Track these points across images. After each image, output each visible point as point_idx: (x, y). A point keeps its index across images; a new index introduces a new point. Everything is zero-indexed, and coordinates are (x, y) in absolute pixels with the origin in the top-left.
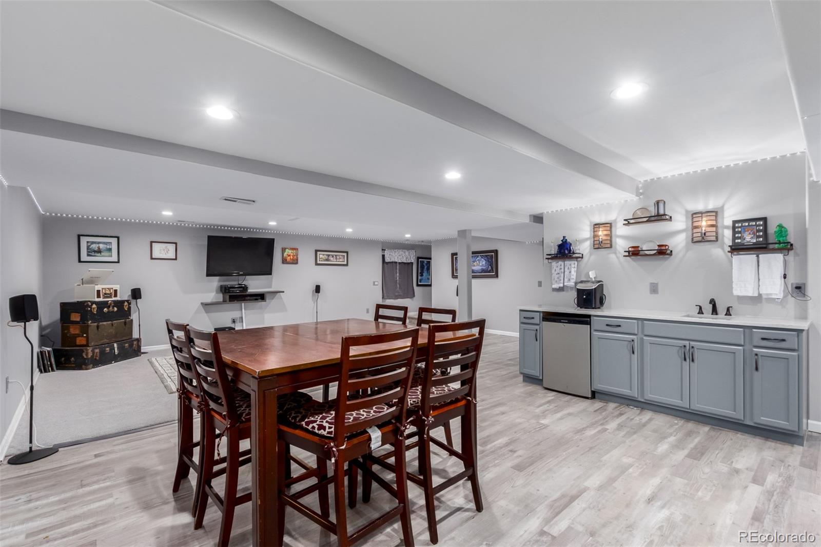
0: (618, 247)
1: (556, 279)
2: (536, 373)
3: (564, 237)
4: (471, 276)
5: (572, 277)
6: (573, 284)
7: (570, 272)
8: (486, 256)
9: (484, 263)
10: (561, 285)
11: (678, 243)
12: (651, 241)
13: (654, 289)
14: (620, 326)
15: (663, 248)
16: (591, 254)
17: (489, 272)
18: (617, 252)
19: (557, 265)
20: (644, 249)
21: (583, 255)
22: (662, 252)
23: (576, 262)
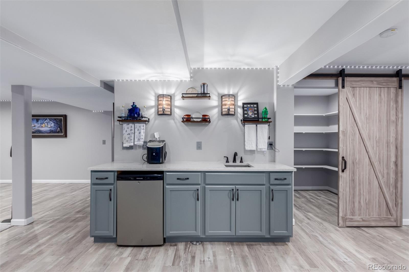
0: (176, 115)
1: (127, 139)
2: (110, 233)
3: (134, 103)
4: (31, 136)
5: (142, 137)
6: (142, 143)
7: (140, 133)
8: (55, 119)
9: (53, 125)
10: (132, 144)
11: (214, 114)
12: (198, 112)
13: (199, 146)
14: (188, 179)
15: (206, 117)
16: (155, 120)
17: (58, 132)
18: (175, 118)
19: (128, 127)
20: (193, 117)
21: (149, 119)
22: (205, 120)
23: (145, 125)
